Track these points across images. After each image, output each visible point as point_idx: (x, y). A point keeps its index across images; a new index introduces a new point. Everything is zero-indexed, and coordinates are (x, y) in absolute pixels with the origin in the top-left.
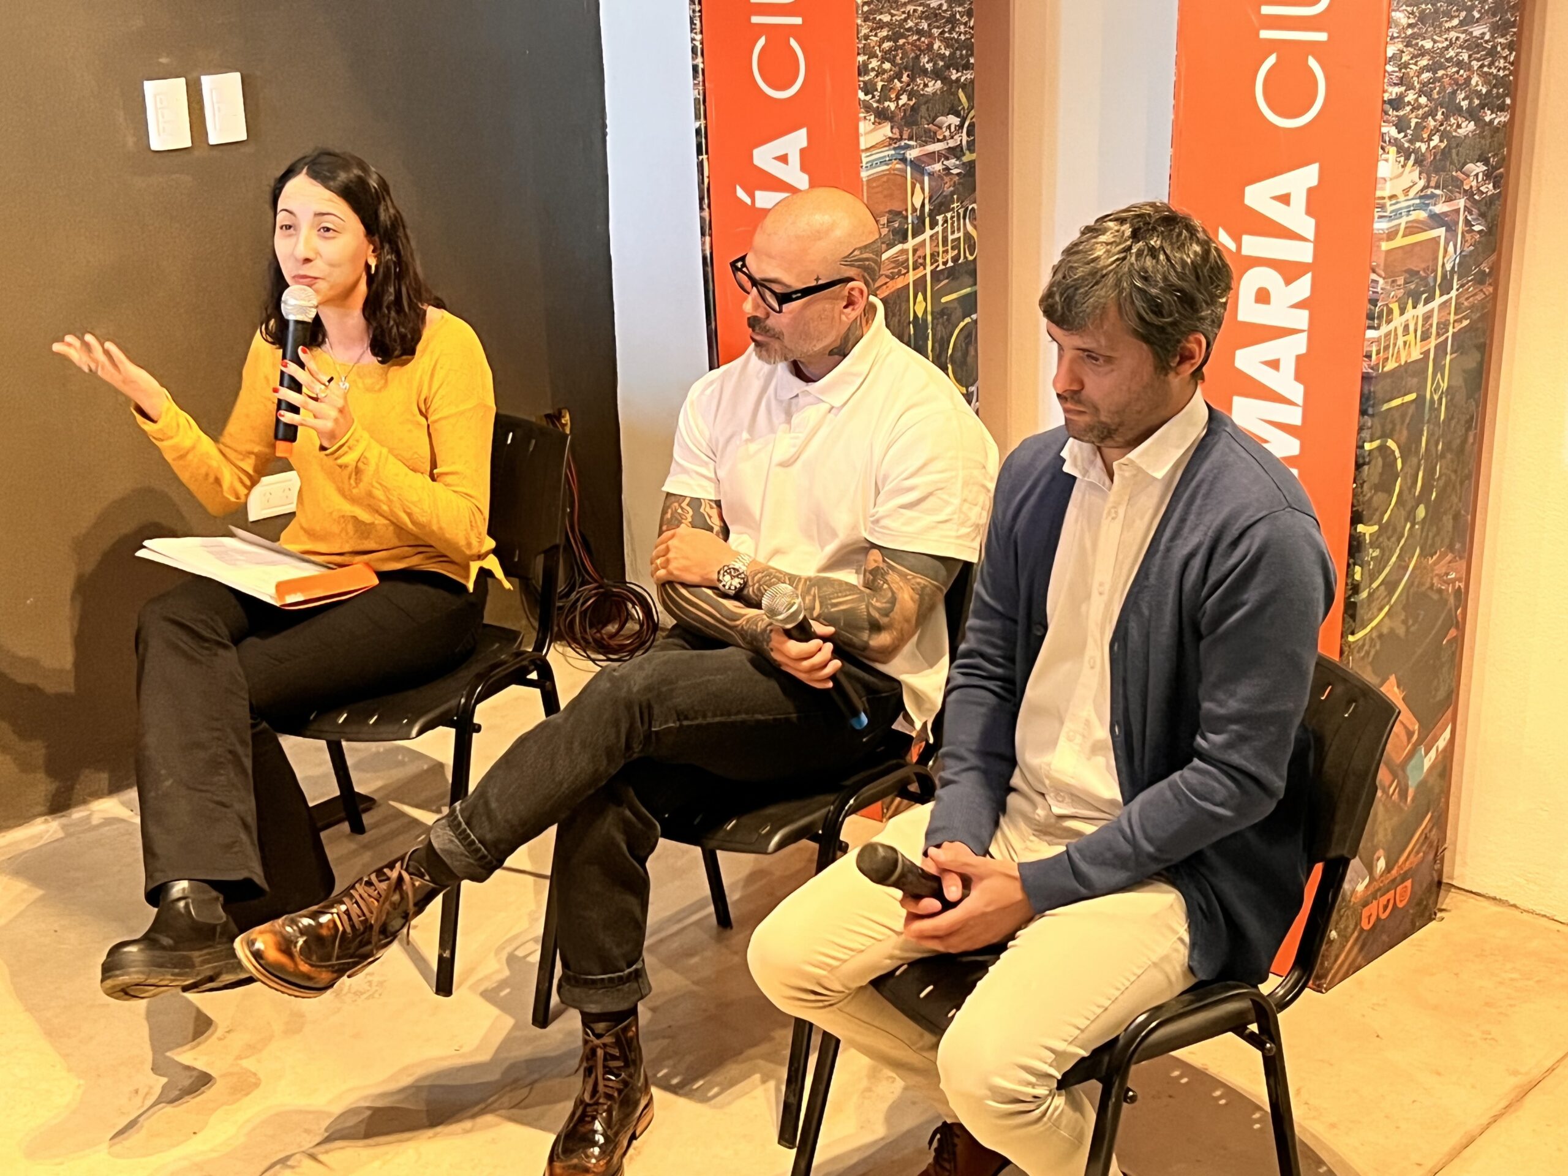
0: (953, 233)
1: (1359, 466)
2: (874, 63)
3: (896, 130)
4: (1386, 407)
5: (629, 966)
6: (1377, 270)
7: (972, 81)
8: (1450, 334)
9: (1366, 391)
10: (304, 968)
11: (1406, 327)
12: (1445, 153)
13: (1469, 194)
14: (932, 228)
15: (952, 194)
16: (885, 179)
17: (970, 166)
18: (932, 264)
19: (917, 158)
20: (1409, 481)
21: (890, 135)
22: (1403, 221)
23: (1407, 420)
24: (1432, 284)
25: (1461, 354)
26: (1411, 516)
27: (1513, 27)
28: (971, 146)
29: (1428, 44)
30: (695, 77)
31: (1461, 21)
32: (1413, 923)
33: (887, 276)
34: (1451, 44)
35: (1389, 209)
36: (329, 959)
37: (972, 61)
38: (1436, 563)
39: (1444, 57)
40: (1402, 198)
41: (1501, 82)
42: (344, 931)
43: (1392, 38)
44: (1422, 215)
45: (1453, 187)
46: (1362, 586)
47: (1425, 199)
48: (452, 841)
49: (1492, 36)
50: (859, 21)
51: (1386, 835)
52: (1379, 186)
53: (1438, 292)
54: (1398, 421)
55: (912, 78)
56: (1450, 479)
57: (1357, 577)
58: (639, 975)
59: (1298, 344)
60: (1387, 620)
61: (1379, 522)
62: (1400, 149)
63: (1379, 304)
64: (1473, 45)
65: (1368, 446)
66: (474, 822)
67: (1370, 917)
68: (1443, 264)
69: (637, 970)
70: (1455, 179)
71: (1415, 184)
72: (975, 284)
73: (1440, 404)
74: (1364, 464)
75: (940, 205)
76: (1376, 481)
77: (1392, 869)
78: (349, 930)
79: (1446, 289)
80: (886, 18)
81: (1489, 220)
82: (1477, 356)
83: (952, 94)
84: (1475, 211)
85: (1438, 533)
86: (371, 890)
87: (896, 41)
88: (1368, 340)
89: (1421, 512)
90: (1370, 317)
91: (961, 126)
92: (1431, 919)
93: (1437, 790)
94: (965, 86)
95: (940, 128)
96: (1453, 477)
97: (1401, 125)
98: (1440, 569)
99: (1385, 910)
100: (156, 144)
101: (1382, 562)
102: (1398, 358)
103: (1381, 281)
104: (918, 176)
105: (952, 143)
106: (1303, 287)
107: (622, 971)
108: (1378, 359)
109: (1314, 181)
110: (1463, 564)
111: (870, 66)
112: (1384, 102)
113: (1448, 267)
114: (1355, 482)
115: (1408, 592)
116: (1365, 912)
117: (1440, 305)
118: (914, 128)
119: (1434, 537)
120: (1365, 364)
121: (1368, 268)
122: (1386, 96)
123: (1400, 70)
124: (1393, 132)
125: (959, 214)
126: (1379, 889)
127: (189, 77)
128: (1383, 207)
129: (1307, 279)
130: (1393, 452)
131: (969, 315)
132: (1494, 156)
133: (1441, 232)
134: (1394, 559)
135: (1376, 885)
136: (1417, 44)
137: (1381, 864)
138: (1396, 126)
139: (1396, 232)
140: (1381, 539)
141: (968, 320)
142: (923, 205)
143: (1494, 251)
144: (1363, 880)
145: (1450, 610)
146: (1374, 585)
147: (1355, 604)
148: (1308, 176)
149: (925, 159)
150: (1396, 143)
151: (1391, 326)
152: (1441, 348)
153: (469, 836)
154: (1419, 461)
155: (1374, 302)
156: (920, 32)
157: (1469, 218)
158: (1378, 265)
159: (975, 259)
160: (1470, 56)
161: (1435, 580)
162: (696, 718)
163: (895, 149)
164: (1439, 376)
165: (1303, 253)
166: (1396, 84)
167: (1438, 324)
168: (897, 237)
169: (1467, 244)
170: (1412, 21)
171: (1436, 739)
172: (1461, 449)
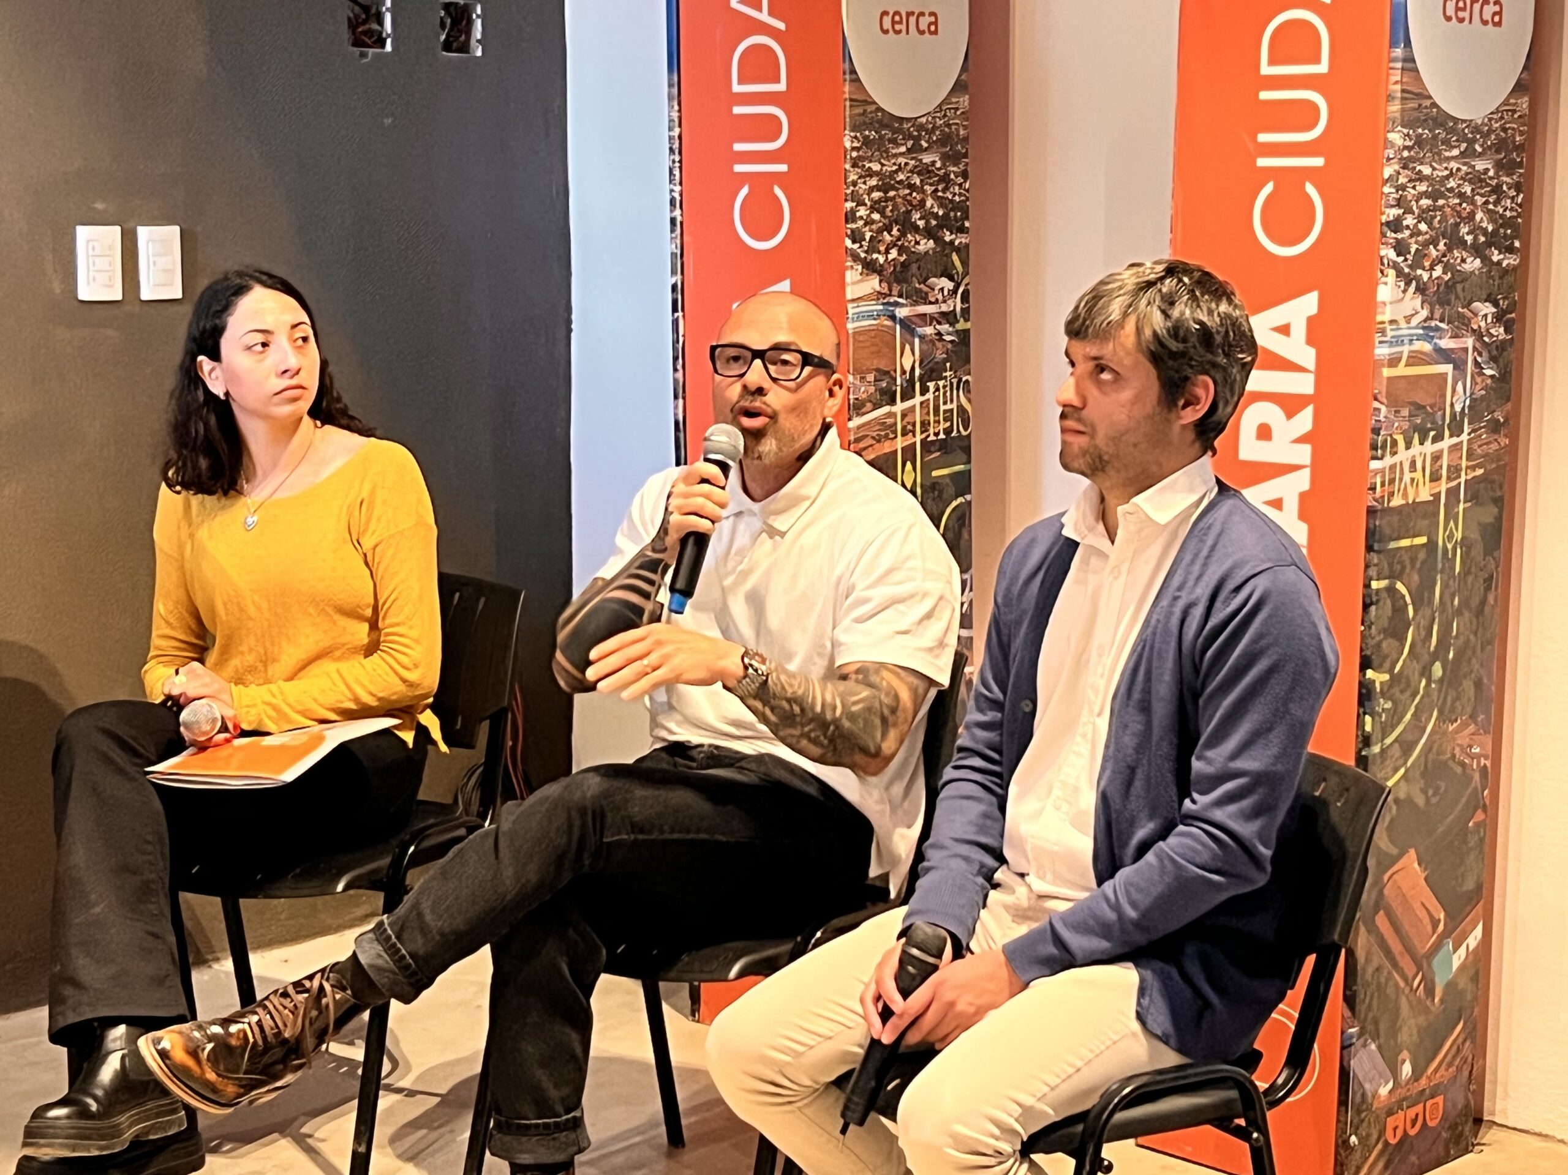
0: (945, 403)
1: (1366, 607)
2: (862, 212)
3: (885, 285)
4: (1393, 545)
5: (568, 1112)
6: (1379, 397)
7: (967, 246)
8: (1463, 480)
9: (1371, 526)
10: (211, 1076)
11: (1413, 463)
12: (1450, 286)
13: (1478, 334)
14: (922, 394)
15: (945, 361)
16: (873, 334)
17: (964, 335)
18: (922, 433)
19: (906, 317)
20: (1423, 633)
21: (878, 288)
22: (1406, 349)
23: (1418, 565)
24: (1440, 423)
25: (1476, 504)
26: (1426, 672)
27: (1521, 168)
28: (966, 313)
29: (1426, 170)
30: (672, 231)
31: (1461, 153)
32: (1448, 1152)
33: (873, 438)
34: (1451, 174)
35: (1390, 334)
36: (237, 1072)
37: (967, 224)
38: (1457, 731)
39: (1444, 186)
40: (1403, 324)
41: (1508, 223)
42: (255, 1042)
43: (1389, 159)
44: (1427, 347)
45: (1461, 324)
46: (1374, 739)
47: (1429, 332)
48: (379, 956)
49: (1496, 173)
50: (848, 166)
51: (1411, 1035)
52: (1379, 310)
53: (1447, 433)
54: (1407, 562)
55: (903, 234)
56: (1468, 640)
57: (1368, 728)
58: (577, 1124)
59: (1301, 481)
60: (1403, 784)
61: (1391, 671)
62: (1400, 273)
63: (1382, 433)
64: (1477, 179)
65: (1375, 585)
66: (405, 936)
67: (1395, 1129)
68: (1452, 405)
69: (575, 1118)
70: (1461, 316)
71: (1417, 313)
72: (969, 462)
73: (1455, 554)
74: (1372, 604)
75: (932, 372)
76: (1386, 625)
77: (1421, 1076)
78: (260, 1042)
79: (1456, 431)
80: (876, 167)
81: (1501, 364)
82: (1495, 510)
83: (946, 255)
84: (1485, 354)
85: (1458, 698)
86: (286, 1002)
87: (886, 192)
88: (1372, 471)
89: (1437, 670)
90: (1374, 447)
91: (955, 291)
92: (1467, 1151)
93: (1469, 997)
94: (960, 250)
95: (933, 289)
96: (1472, 637)
97: (1400, 248)
98: (1463, 738)
99: (1413, 1126)
100: (84, 294)
101: (1396, 716)
102: (1405, 495)
103: (1383, 409)
104: (908, 336)
105: (944, 308)
106: (1305, 420)
107: (560, 1116)
108: (1383, 491)
109: (1313, 310)
110: (1488, 740)
111: (858, 214)
112: (1382, 224)
113: (1458, 408)
114: (1363, 624)
115: (1426, 757)
116: (1391, 1122)
117: (1450, 447)
118: (905, 286)
119: (1454, 702)
120: (1370, 497)
121: (1371, 397)
122: (1384, 219)
123: (1397, 191)
124: (1392, 254)
125: (951, 384)
126: (1405, 1099)
127: (125, 226)
128: (1383, 332)
129: (1309, 410)
130: (1403, 597)
131: (962, 495)
132: (1504, 298)
133: (1448, 368)
134: (1408, 716)
135: (1401, 1092)
136: (1414, 168)
137: (1407, 1069)
138: (1395, 248)
139: (1399, 359)
140: (1393, 691)
141: (960, 500)
142: (913, 369)
143: (1508, 400)
144: (1387, 1083)
145: (1476, 789)
146: (1388, 741)
147: (1366, 757)
148: (1308, 304)
149: (915, 319)
150: (1395, 266)
151: (1396, 459)
152: (1453, 493)
153: (399, 950)
154: (1433, 613)
155: (1376, 431)
156: (911, 187)
157: (1479, 359)
158: (1380, 393)
159: (969, 436)
160: (1473, 190)
161: (1457, 751)
162: (650, 832)
163: (883, 304)
164: (1452, 523)
165: (1304, 384)
166: (1392, 206)
167: (1449, 467)
168: (885, 397)
169: (1478, 387)
170: (1409, 143)
171: (1465, 936)
172: (1480, 612)
